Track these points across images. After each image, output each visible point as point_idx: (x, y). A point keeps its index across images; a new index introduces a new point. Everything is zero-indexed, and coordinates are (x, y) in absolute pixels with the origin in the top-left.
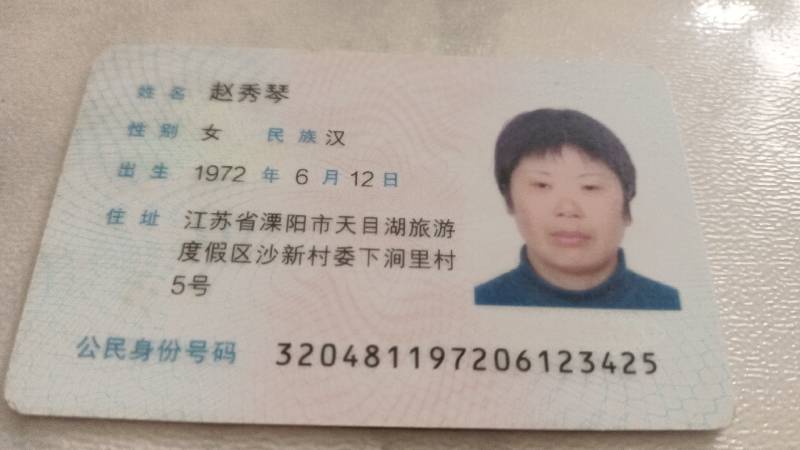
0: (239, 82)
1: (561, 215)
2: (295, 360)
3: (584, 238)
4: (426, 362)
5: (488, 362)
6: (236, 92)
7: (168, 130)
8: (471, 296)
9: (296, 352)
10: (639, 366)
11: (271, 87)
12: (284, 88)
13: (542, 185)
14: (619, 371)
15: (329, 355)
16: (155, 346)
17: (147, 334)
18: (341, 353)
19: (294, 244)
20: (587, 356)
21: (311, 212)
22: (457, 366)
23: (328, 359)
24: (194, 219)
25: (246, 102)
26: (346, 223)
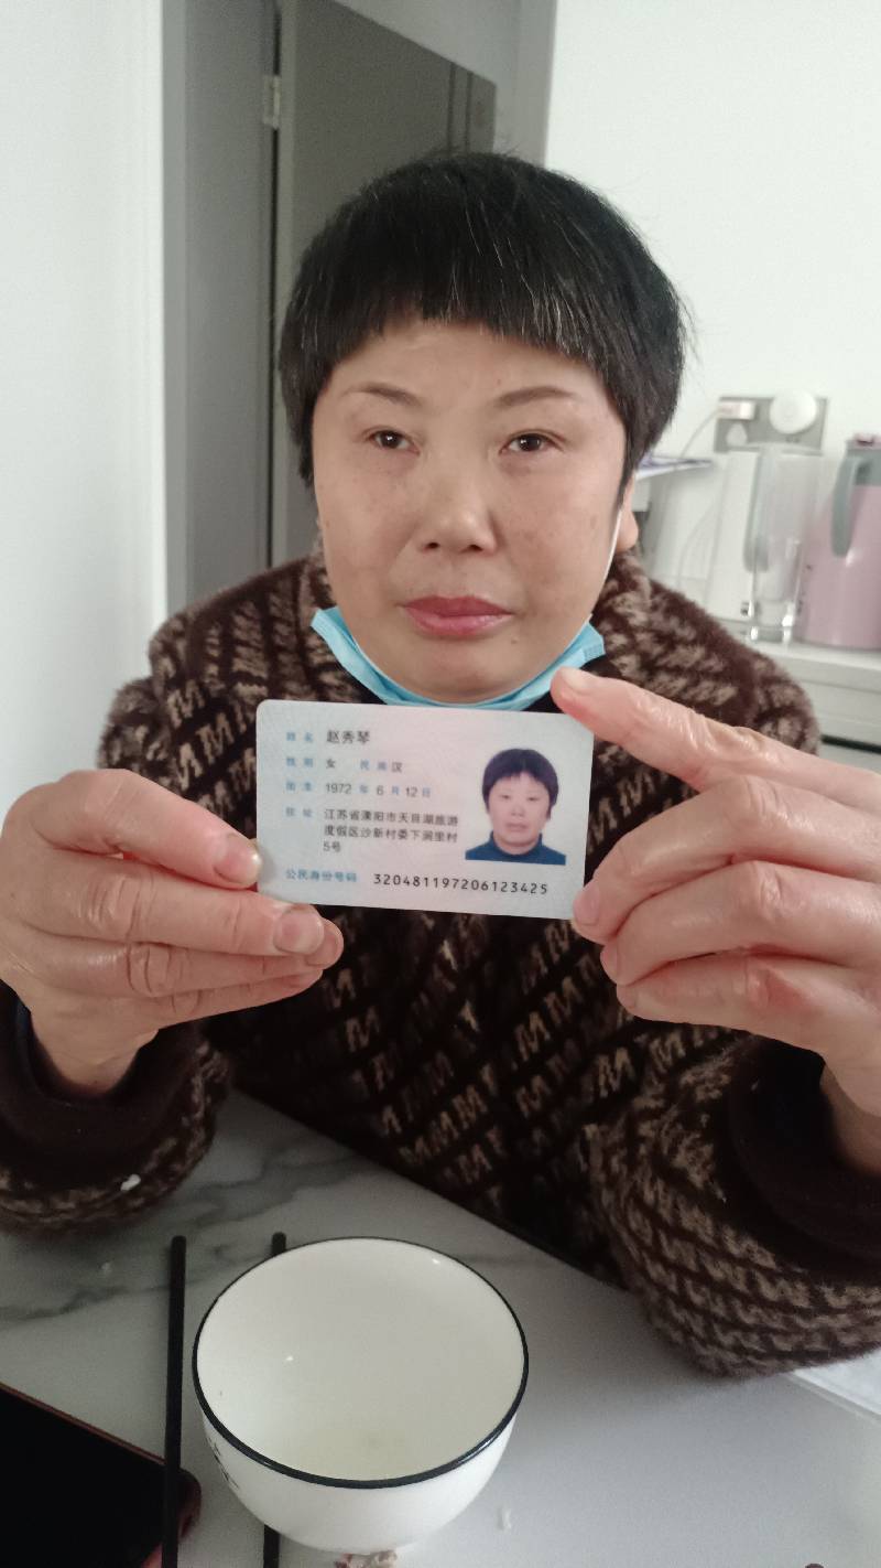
0: (342, 730)
1: (514, 814)
2: (383, 881)
3: (523, 827)
4: (441, 884)
5: (469, 886)
6: (340, 736)
7: (308, 762)
8: (464, 856)
9: (383, 878)
10: (539, 890)
11: (360, 733)
12: (367, 734)
13: (506, 797)
14: (529, 892)
15: (397, 880)
16: (321, 874)
17: (316, 869)
18: (403, 879)
19: (378, 827)
20: (515, 885)
21: (386, 810)
22: (455, 886)
23: (397, 881)
24: (329, 813)
25: (347, 744)
26: (403, 817)
